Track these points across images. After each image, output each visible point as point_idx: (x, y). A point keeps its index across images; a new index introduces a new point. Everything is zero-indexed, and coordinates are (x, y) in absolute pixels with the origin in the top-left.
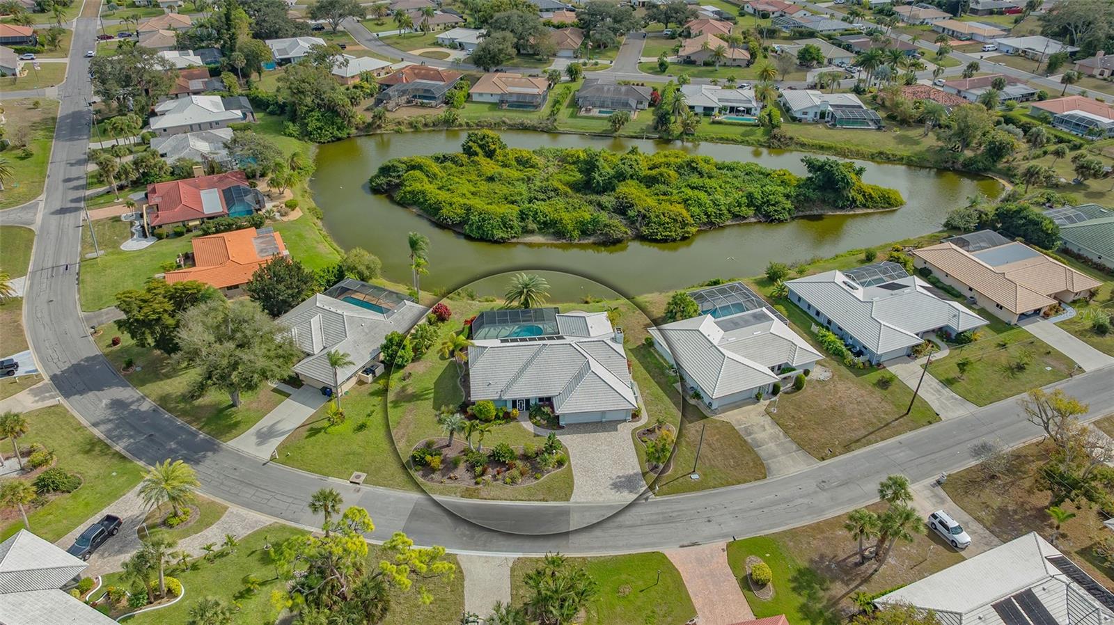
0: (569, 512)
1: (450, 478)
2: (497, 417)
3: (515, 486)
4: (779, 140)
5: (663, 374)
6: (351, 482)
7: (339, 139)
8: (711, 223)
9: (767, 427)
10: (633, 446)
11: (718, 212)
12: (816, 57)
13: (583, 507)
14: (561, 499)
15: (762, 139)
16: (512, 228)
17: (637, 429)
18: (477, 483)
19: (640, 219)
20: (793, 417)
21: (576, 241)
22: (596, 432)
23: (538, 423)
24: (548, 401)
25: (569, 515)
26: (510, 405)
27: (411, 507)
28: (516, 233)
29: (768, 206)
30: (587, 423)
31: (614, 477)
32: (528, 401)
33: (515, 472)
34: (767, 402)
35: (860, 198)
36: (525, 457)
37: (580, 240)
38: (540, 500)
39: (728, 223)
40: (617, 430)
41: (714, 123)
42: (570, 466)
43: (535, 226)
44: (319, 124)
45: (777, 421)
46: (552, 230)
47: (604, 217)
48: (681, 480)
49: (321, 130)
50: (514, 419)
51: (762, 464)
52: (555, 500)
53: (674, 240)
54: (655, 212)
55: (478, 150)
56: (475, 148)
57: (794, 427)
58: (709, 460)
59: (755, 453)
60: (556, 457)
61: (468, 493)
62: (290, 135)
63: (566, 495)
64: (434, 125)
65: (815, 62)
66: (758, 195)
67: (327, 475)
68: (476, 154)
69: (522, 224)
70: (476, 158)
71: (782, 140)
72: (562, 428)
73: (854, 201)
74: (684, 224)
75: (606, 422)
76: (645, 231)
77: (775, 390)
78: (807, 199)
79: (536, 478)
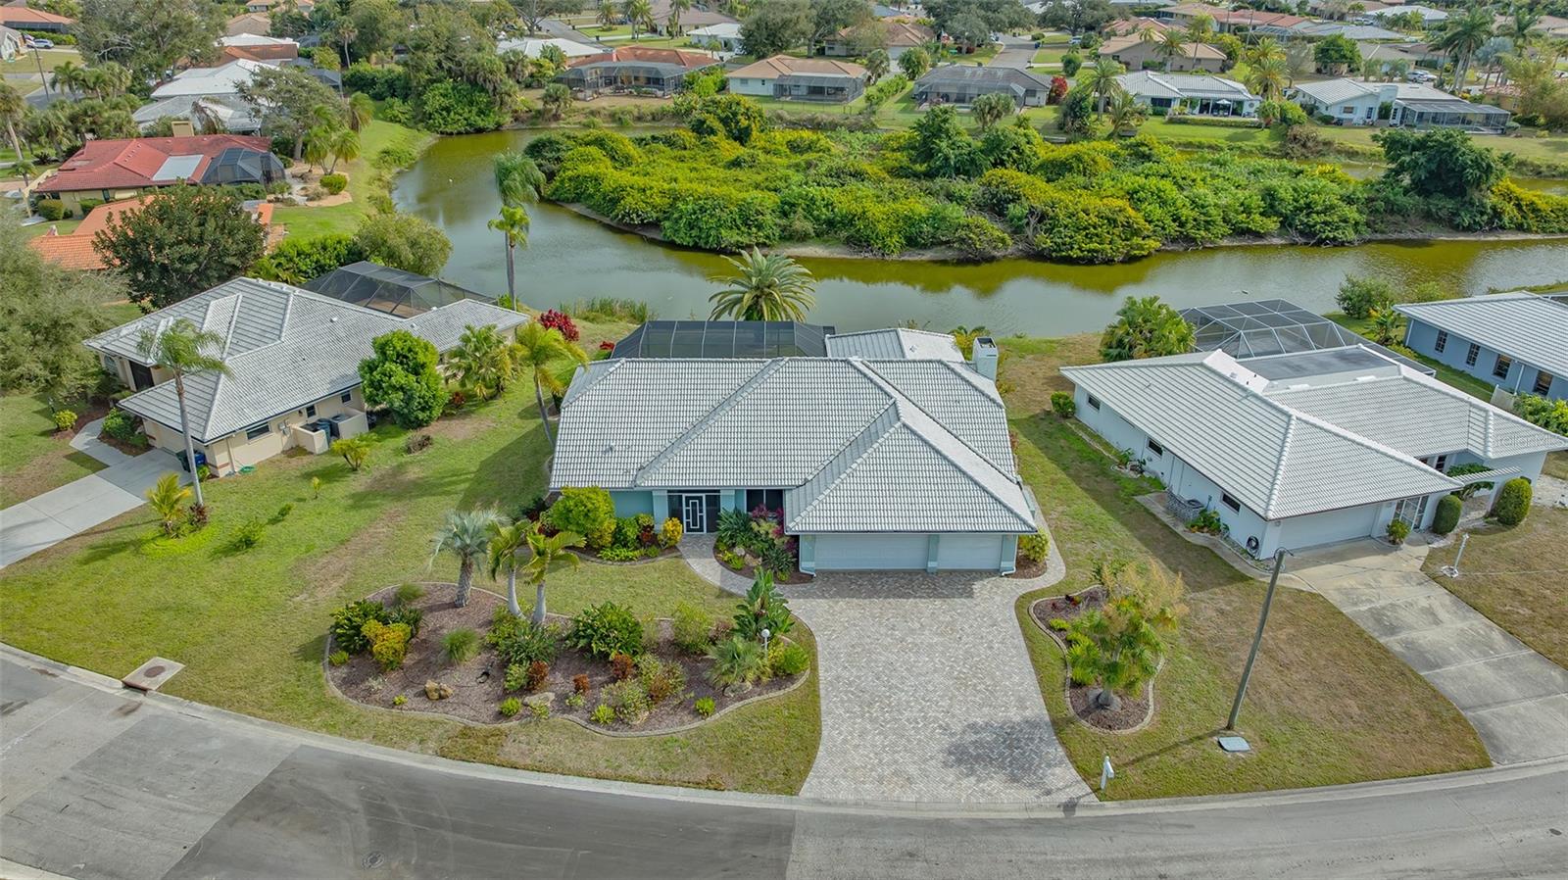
0: (791, 830)
1: (425, 693)
2: (619, 539)
3: (624, 734)
4: (1304, 146)
5: (1104, 473)
6: (127, 686)
7: (480, 131)
8: (1190, 240)
9: (1443, 615)
10: (1020, 641)
11: (1203, 218)
12: (1349, 54)
13: (845, 818)
14: (769, 787)
15: (1268, 145)
16: (760, 227)
17: (1032, 595)
18: (502, 715)
19: (1033, 221)
20: (1517, 592)
21: (895, 256)
22: (907, 596)
23: (738, 564)
24: (769, 501)
25: (788, 843)
26: (661, 509)
27: (261, 773)
28: (767, 237)
29: (1308, 215)
30: (882, 573)
31: (957, 728)
32: (713, 498)
33: (631, 690)
34: (1423, 550)
35: (1509, 208)
36: (681, 650)
37: (901, 254)
38: (698, 785)
39: (1225, 242)
40: (970, 595)
41: (1172, 121)
42: (813, 684)
43: (808, 226)
44: (446, 102)
45: (1468, 597)
46: (844, 234)
47: (956, 212)
48: (1186, 752)
49: (449, 112)
50: (670, 547)
51: (1458, 719)
52: (746, 787)
53: (1109, 262)
54: (1067, 207)
55: (717, 125)
56: (713, 122)
57: (1531, 621)
58: (1273, 695)
59: (1426, 684)
60: (772, 654)
61: (465, 745)
62: (394, 120)
63: (787, 773)
64: (654, 119)
65: (1344, 68)
66: (1284, 193)
67: (66, 661)
68: (712, 132)
69: (784, 222)
70: (713, 138)
71: (1309, 144)
72: (808, 578)
73: (1497, 214)
74: (1131, 230)
75: (938, 572)
76: (1044, 241)
77: (1443, 519)
78: (1392, 209)
79: (699, 714)
